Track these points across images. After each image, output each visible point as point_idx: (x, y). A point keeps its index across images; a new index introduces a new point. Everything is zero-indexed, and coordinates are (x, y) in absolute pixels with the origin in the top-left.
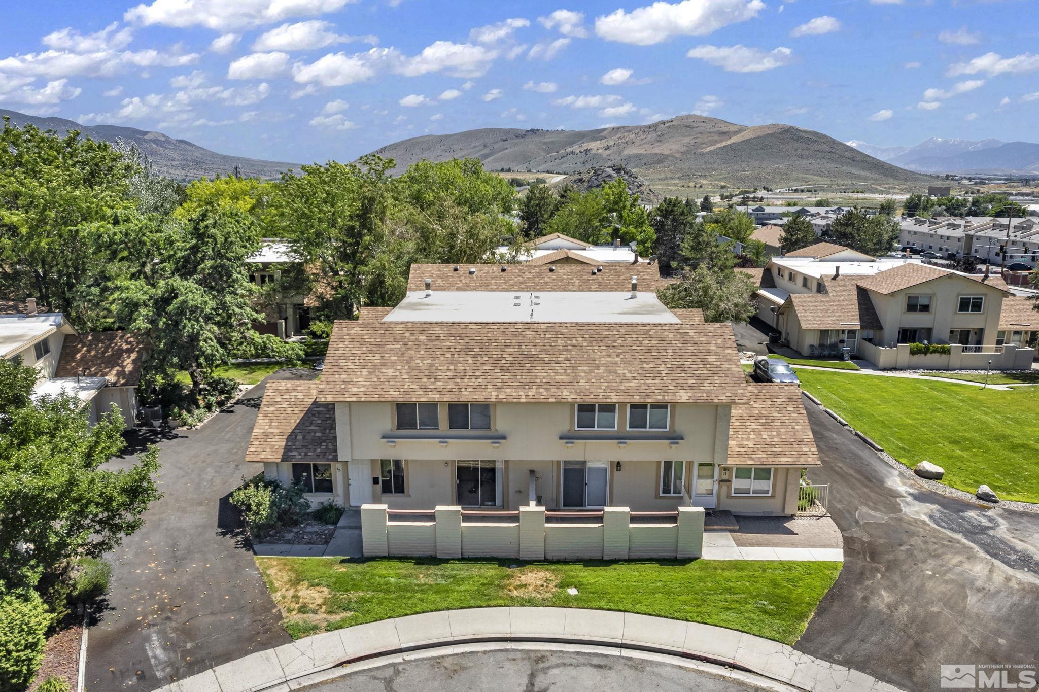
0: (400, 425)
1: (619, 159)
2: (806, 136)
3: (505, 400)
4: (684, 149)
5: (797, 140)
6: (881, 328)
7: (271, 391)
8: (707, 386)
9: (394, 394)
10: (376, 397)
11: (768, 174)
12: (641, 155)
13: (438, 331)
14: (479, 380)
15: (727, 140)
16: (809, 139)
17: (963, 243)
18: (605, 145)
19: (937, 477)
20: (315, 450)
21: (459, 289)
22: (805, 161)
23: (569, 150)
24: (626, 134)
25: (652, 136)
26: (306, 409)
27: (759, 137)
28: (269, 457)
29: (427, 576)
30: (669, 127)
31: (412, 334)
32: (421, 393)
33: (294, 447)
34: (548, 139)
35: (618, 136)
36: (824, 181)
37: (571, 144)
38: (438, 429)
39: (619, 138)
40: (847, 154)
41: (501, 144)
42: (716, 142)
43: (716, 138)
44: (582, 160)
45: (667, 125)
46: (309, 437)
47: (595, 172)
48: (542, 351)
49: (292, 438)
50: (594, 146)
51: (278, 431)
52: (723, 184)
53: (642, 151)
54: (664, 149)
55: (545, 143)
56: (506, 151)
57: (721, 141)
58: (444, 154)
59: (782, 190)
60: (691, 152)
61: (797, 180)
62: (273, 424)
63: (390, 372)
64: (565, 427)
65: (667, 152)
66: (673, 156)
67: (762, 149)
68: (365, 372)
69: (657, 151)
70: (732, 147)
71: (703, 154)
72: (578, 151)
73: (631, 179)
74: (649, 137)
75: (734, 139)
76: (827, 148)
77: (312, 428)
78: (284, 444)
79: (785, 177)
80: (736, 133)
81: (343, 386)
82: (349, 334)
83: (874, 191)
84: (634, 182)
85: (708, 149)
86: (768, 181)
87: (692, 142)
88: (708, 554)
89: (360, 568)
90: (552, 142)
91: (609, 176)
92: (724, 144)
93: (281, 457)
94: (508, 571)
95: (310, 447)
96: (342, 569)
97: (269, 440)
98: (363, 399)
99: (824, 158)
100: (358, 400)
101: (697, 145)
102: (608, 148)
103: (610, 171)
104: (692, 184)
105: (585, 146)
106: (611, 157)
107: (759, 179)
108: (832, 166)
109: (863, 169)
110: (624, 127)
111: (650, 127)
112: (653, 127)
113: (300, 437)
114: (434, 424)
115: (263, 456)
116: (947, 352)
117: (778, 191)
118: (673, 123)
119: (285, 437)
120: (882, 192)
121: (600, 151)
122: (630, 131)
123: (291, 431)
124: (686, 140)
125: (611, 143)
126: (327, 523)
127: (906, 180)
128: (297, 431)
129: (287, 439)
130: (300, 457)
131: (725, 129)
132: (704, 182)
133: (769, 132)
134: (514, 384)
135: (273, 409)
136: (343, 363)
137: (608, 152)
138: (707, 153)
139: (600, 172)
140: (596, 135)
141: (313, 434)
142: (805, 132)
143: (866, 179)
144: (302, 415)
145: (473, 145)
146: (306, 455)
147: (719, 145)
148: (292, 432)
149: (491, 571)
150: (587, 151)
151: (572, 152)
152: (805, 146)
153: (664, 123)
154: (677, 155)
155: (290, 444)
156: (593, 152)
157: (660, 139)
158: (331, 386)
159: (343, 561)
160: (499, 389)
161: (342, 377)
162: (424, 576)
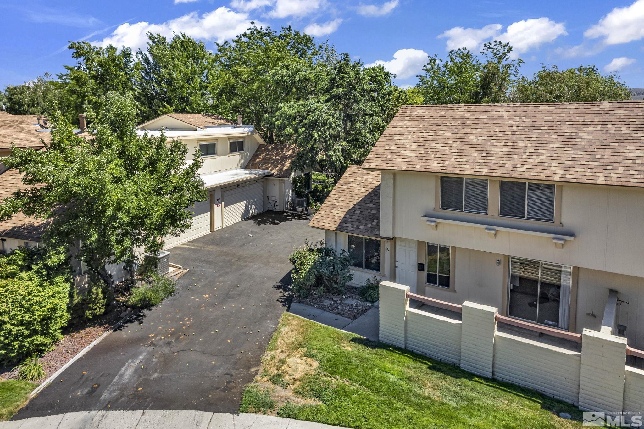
0: (445, 205)
3: (575, 181)
7: (349, 173)
9: (437, 165)
14: (541, 157)
20: (366, 224)
26: (371, 190)
28: (328, 225)
31: (473, 115)
32: (468, 166)
33: (350, 220)
38: (486, 214)
46: (365, 213)
49: (351, 212)
51: (343, 204)
62: (341, 199)
63: (440, 146)
68: (414, 145)
77: (371, 205)
78: (343, 216)
81: (389, 157)
82: (410, 115)
89: (366, 352)
93: (336, 226)
95: (363, 221)
96: (348, 347)
97: (332, 211)
113: (358, 212)
114: (483, 208)
115: (323, 224)
119: (346, 210)
123: (352, 206)
126: (365, 300)
128: (357, 207)
129: (347, 212)
130: (352, 229)
134: (590, 163)
135: (346, 187)
136: (396, 137)
141: (369, 211)
144: (366, 194)
146: (357, 228)
148: (353, 207)
155: (348, 216)
158: (379, 156)
159: (354, 340)
160: (567, 168)
161: (391, 148)
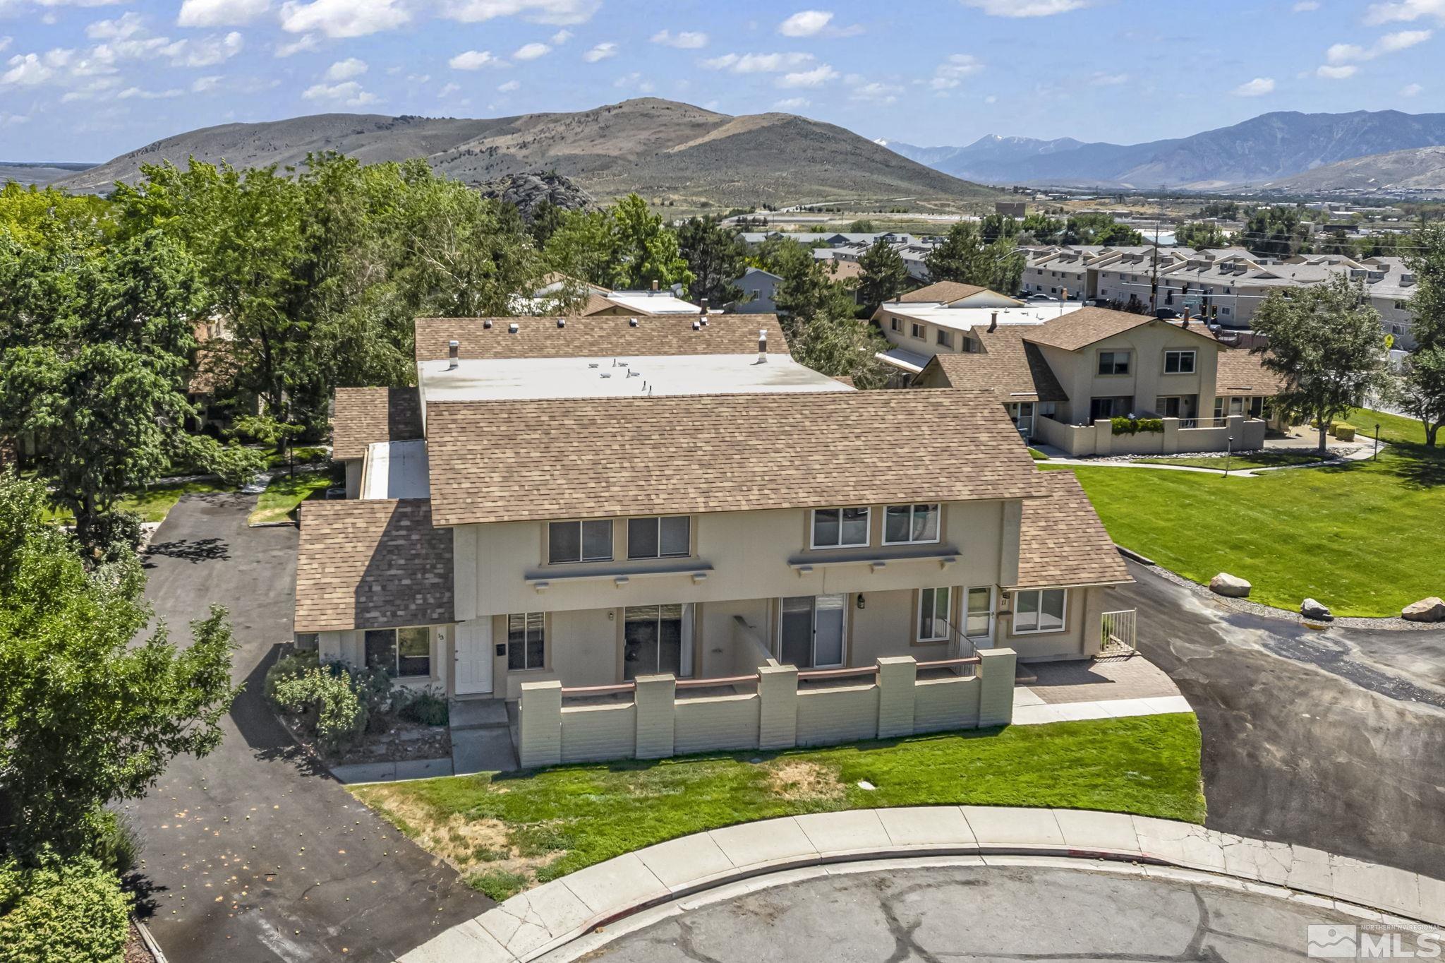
0: (554, 558)
1: (543, 162)
2: (818, 130)
3: (719, 509)
4: (640, 148)
5: (806, 136)
6: (1065, 398)
7: (310, 517)
8: (989, 476)
9: (550, 509)
10: (525, 515)
11: (768, 185)
12: (576, 156)
13: (590, 411)
14: (674, 481)
15: (703, 136)
16: (822, 135)
17: (1084, 282)
18: (520, 141)
19: (1242, 593)
20: (406, 608)
21: (497, 355)
22: (818, 167)
23: (463, 148)
24: (551, 126)
25: (592, 128)
26: (376, 544)
27: (750, 132)
28: (334, 622)
29: (643, 786)
30: (616, 115)
31: (552, 418)
32: (592, 504)
33: (371, 605)
34: (428, 132)
35: (540, 127)
36: (850, 196)
37: (466, 139)
38: (611, 559)
39: (542, 131)
40: (878, 157)
41: (353, 138)
42: (688, 138)
43: (688, 132)
44: (483, 164)
45: (613, 112)
46: (392, 587)
47: (514, 182)
48: (751, 434)
49: (363, 590)
50: (503, 142)
51: (338, 580)
52: (703, 200)
53: (578, 151)
54: (610, 148)
55: (425, 138)
56: (363, 149)
57: (696, 137)
58: (259, 153)
59: (791, 209)
60: (650, 152)
61: (810, 194)
62: (327, 570)
63: (535, 475)
64: (796, 546)
65: (615, 153)
66: (624, 159)
67: (755, 149)
68: (497, 477)
69: (601, 152)
70: (712, 146)
71: (669, 156)
72: (477, 150)
73: (570, 193)
74: (587, 130)
75: (714, 135)
76: (849, 148)
77: (393, 572)
78: (353, 600)
79: (794, 191)
80: (716, 125)
81: (469, 500)
83: (921, 210)
84: (574, 198)
85: (677, 149)
86: (769, 195)
87: (653, 138)
88: (1020, 717)
90: (436, 137)
91: (536, 188)
92: (699, 141)
93: (352, 621)
94: (757, 767)
95: (398, 602)
97: (326, 596)
98: (506, 519)
99: (845, 161)
100: (499, 519)
101: (660, 143)
102: (524, 145)
103: (537, 180)
104: (657, 201)
105: (489, 142)
106: (530, 160)
107: (757, 193)
108: (858, 174)
109: (902, 179)
110: (547, 115)
111: (587, 115)
112: (594, 115)
113: (377, 588)
114: (607, 554)
115: (323, 623)
116: (1159, 428)
117: (785, 210)
118: (624, 109)
119: (353, 589)
120: (932, 212)
121: (512, 150)
122: (556, 121)
123: (359, 579)
124: (644, 135)
125: (530, 139)
126: (430, 724)
127: (959, 193)
128: (368, 579)
129: (356, 592)
130: (385, 619)
131: (699, 119)
132: (676, 197)
133: (765, 124)
134: (725, 484)
135: (322, 546)
136: (458, 465)
137: (524, 152)
138: (676, 155)
139: (521, 182)
140: (505, 126)
141: (396, 582)
142: (816, 124)
143: (907, 192)
144: (371, 553)
145: (307, 139)
146: (394, 615)
147: (692, 143)
148: (362, 581)
149: (731, 769)
150: (492, 151)
151: (469, 152)
152: (817, 144)
153: (609, 109)
154: (631, 158)
155: (363, 599)
156: (503, 151)
157: (604, 132)
158: (451, 501)
160: (706, 493)
161: (463, 486)
162: (635, 787)
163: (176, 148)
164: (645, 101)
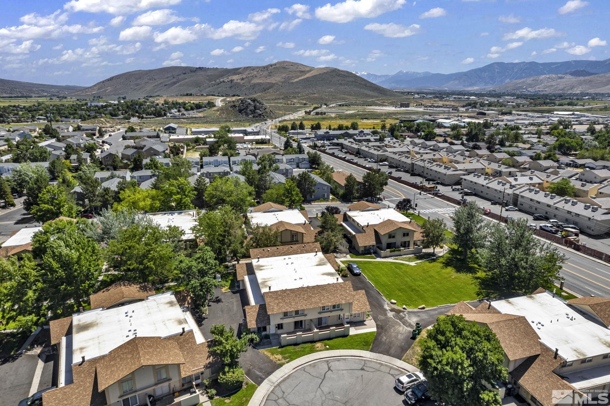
1: (249, 85)
2: (343, 73)
4: (283, 80)
5: (339, 76)
11: (326, 95)
12: (261, 83)
15: (304, 75)
16: (344, 75)
18: (241, 77)
22: (343, 87)
23: (222, 80)
24: (252, 72)
25: (266, 73)
27: (320, 74)
30: (274, 68)
34: (209, 73)
35: (247, 72)
36: (353, 99)
37: (222, 76)
39: (249, 74)
40: (363, 83)
41: (183, 76)
42: (299, 77)
43: (299, 74)
44: (229, 86)
45: (273, 67)
50: (235, 78)
52: (305, 102)
53: (261, 81)
54: (273, 80)
55: (208, 76)
56: (186, 80)
57: (302, 76)
58: (149, 81)
60: (287, 82)
65: (274, 82)
66: (277, 84)
67: (322, 80)
69: (269, 81)
70: (307, 79)
71: (293, 83)
72: (226, 81)
74: (264, 73)
75: (308, 75)
76: (353, 80)
80: (309, 71)
85: (295, 80)
86: (327, 100)
87: (287, 76)
90: (211, 75)
92: (303, 77)
99: (352, 85)
101: (289, 78)
102: (243, 79)
105: (230, 78)
106: (245, 84)
107: (322, 99)
108: (355, 89)
109: (371, 91)
110: (250, 67)
111: (264, 67)
112: (266, 68)
118: (277, 66)
121: (239, 81)
122: (253, 70)
124: (284, 75)
125: (244, 76)
127: (390, 96)
131: (303, 69)
132: (295, 101)
133: (325, 71)
137: (243, 81)
138: (295, 83)
140: (235, 71)
142: (342, 71)
145: (166, 76)
147: (300, 78)
150: (232, 81)
151: (224, 81)
152: (343, 79)
153: (271, 66)
154: (280, 84)
156: (235, 81)
157: (270, 75)
163: (119, 79)
164: (284, 62)
